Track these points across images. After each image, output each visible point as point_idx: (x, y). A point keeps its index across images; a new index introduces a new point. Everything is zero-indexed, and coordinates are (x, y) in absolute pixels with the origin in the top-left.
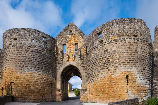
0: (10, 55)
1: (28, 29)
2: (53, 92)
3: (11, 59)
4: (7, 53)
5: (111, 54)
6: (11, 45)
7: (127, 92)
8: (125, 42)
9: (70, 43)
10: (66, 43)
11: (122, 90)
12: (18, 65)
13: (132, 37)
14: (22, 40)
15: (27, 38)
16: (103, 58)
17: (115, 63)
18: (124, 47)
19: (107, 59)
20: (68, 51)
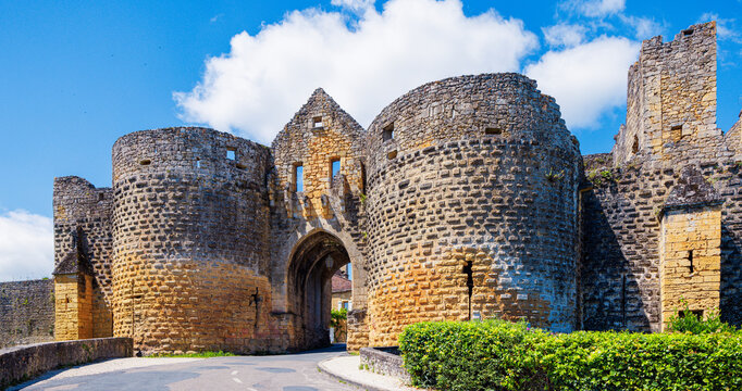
0: (130, 214)
1: (182, 130)
2: (260, 323)
3: (133, 225)
4: (122, 207)
5: (418, 195)
6: (135, 183)
7: (470, 317)
8: (459, 157)
9: (314, 156)
10: (304, 160)
11: (452, 312)
12: (153, 244)
13: (481, 137)
14: (165, 163)
15: (180, 157)
16: (397, 209)
17: (429, 225)
18: (454, 171)
19: (408, 211)
20: (308, 185)
